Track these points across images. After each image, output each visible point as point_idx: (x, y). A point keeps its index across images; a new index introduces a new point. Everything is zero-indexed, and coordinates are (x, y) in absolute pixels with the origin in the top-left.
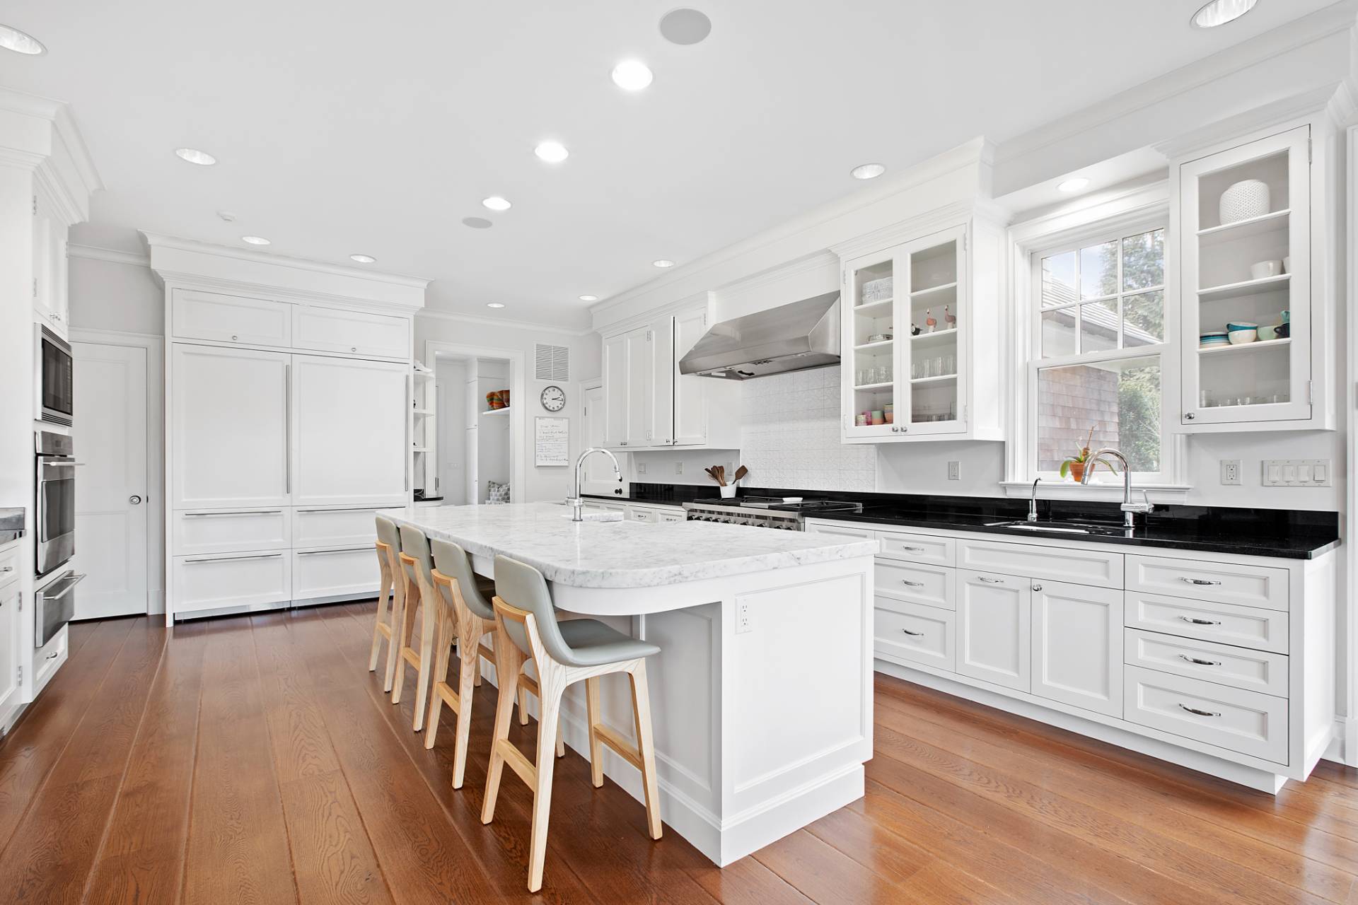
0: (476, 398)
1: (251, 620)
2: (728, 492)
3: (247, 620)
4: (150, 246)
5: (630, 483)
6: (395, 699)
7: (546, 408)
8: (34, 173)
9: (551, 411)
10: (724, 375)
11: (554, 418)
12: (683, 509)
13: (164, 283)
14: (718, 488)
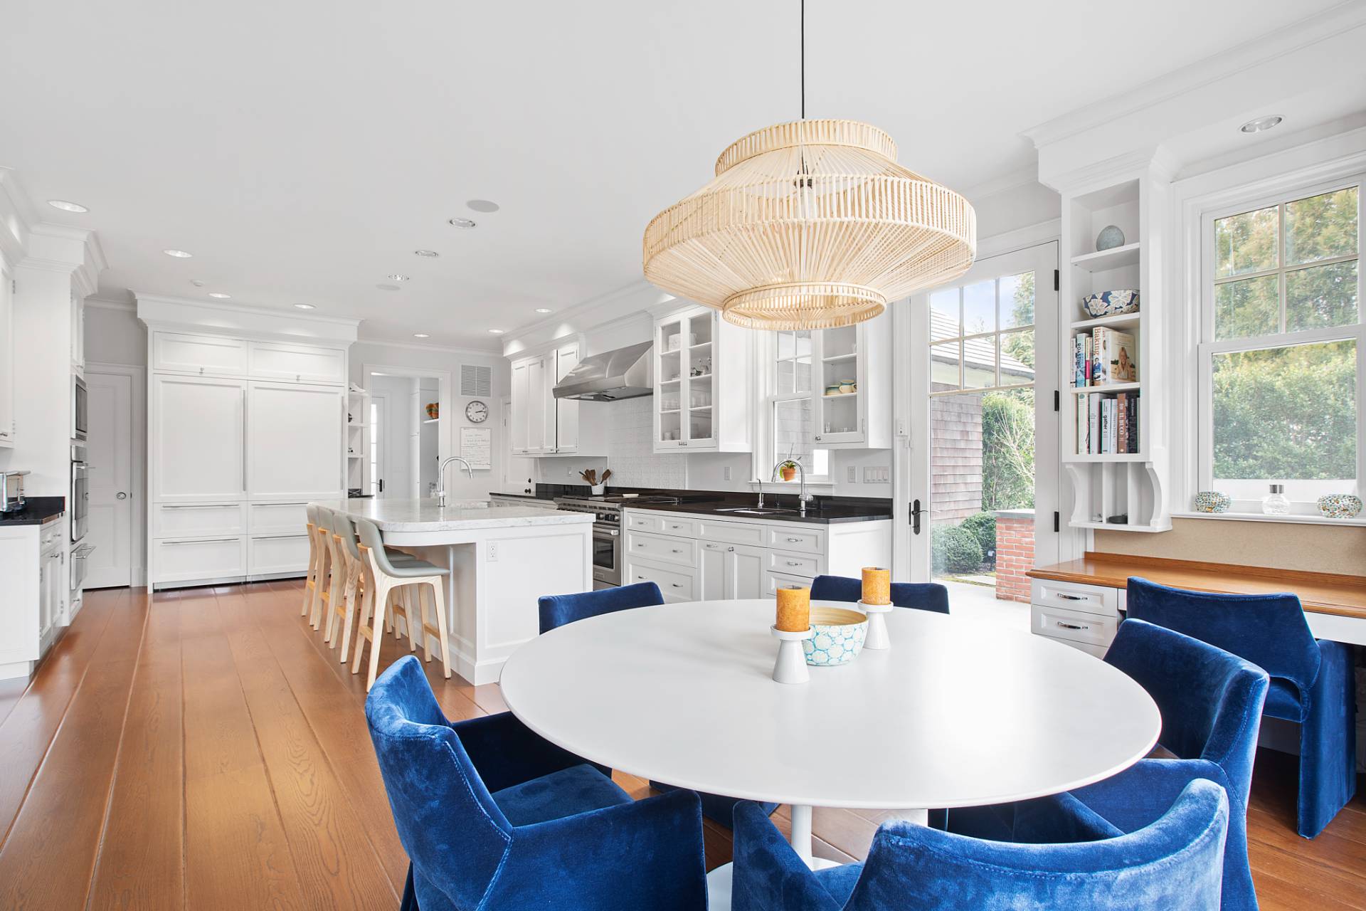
0: (418, 410)
1: (214, 591)
2: (598, 489)
3: (211, 591)
4: (136, 300)
5: (537, 484)
6: (316, 628)
7: (471, 420)
8: (72, 276)
9: (475, 422)
10: (592, 398)
11: (477, 428)
12: (554, 503)
13: (147, 327)
14: (591, 487)
